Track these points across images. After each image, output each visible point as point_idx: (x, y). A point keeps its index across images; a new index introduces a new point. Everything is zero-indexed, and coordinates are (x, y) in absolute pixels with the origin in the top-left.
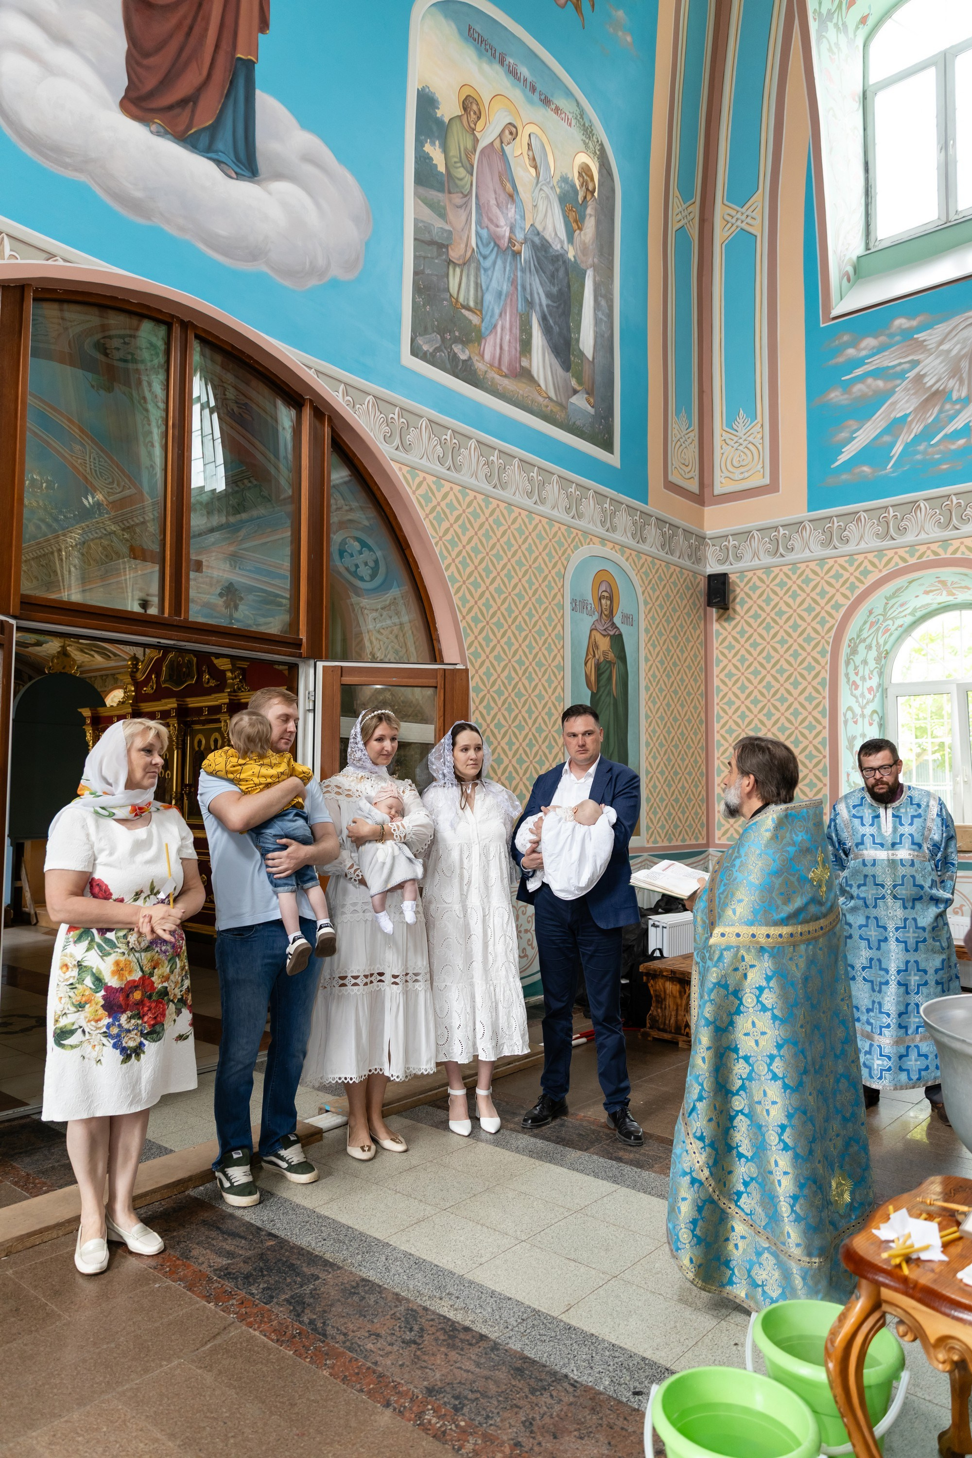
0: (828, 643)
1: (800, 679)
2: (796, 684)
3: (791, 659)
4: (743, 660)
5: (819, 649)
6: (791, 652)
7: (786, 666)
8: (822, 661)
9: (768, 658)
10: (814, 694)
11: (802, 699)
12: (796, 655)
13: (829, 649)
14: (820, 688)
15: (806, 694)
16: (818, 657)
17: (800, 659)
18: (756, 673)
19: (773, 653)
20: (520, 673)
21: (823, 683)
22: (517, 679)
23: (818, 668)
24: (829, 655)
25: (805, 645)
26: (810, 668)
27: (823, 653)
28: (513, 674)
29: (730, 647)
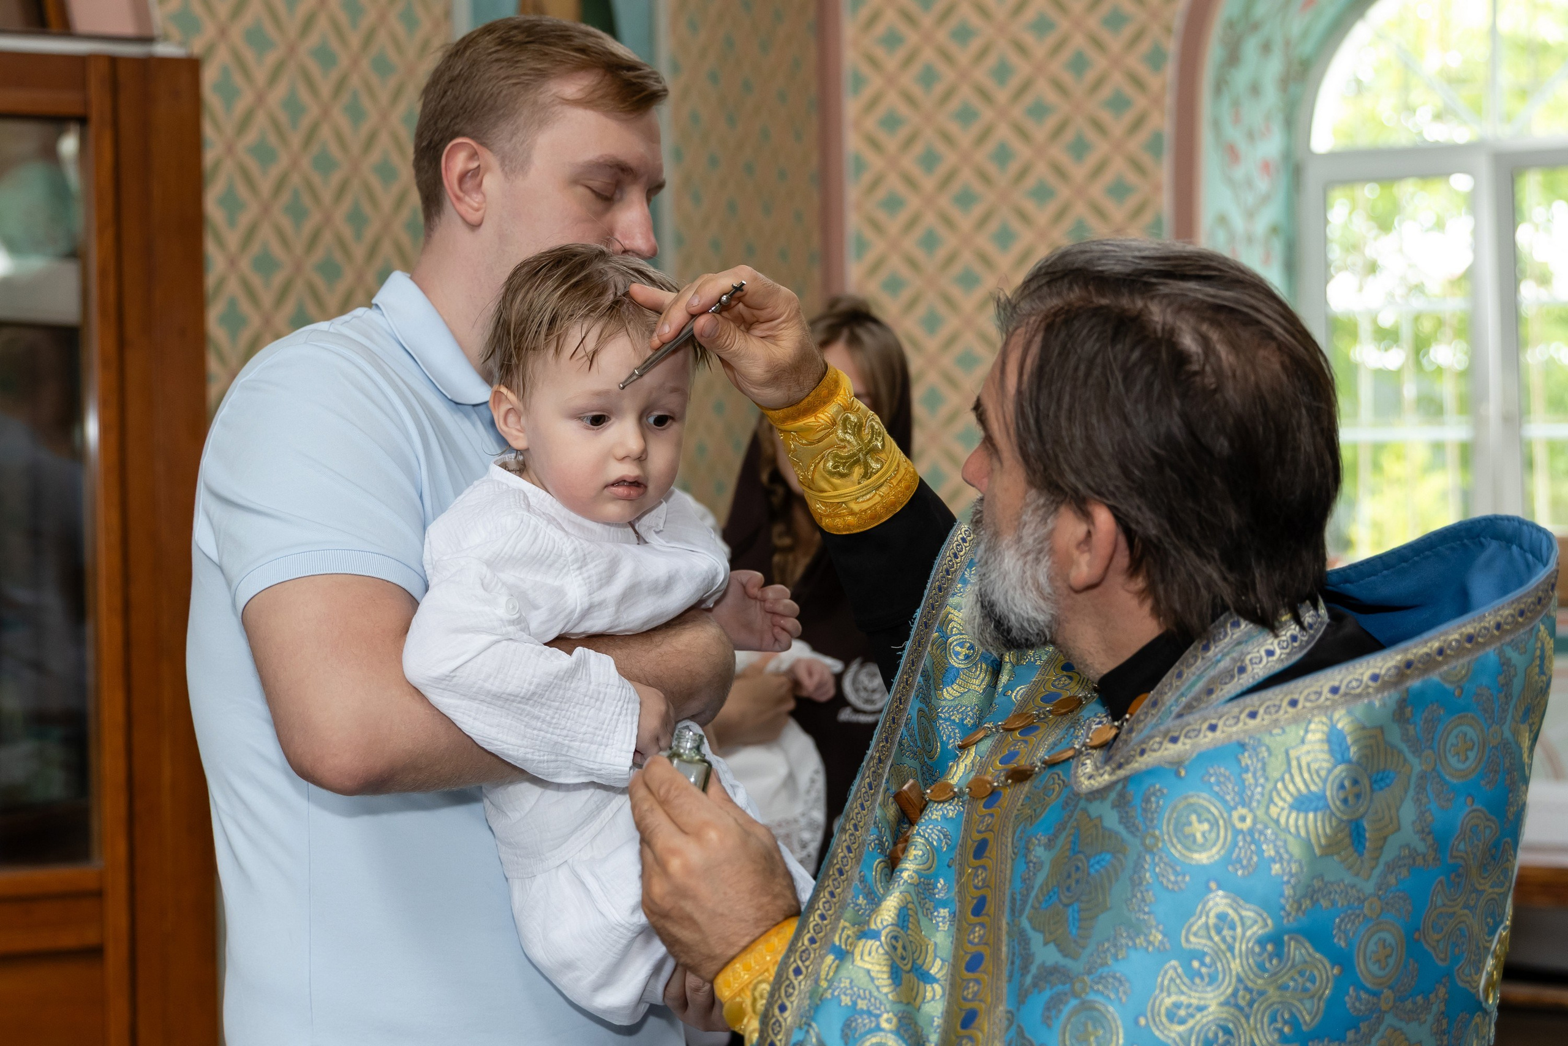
0: (1168, 30)
1: (1091, 135)
2: (1079, 149)
3: (1067, 78)
4: (928, 77)
5: (1144, 46)
6: (1066, 54)
7: (1051, 96)
8: (1154, 82)
9: (1002, 72)
10: (1132, 177)
11: (1096, 191)
12: (1079, 64)
13: (1172, 46)
14: (1146, 159)
15: (1108, 177)
16: (1142, 70)
17: (1090, 76)
18: (966, 115)
19: (1014, 59)
20: (326, 88)
21: (1155, 145)
22: (314, 111)
23: (1141, 102)
24: (1170, 70)
25: (1106, 36)
26: (1119, 103)
27: (1156, 59)
28: (304, 95)
29: (892, 40)
